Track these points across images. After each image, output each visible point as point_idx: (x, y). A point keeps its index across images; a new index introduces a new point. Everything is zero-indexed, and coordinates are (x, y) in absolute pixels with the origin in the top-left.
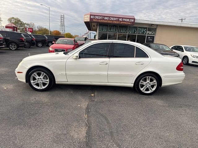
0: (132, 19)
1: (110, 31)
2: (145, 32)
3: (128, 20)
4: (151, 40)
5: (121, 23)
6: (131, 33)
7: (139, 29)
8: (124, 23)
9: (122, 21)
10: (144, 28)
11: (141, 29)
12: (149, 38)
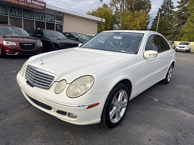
0: (43, 3)
1: (11, 14)
2: (53, 20)
3: (38, 4)
4: (60, 28)
5: (30, 5)
6: (38, 19)
7: (47, 15)
8: (33, 6)
9: (31, 4)
10: (52, 15)
11: (49, 16)
12: (58, 26)
